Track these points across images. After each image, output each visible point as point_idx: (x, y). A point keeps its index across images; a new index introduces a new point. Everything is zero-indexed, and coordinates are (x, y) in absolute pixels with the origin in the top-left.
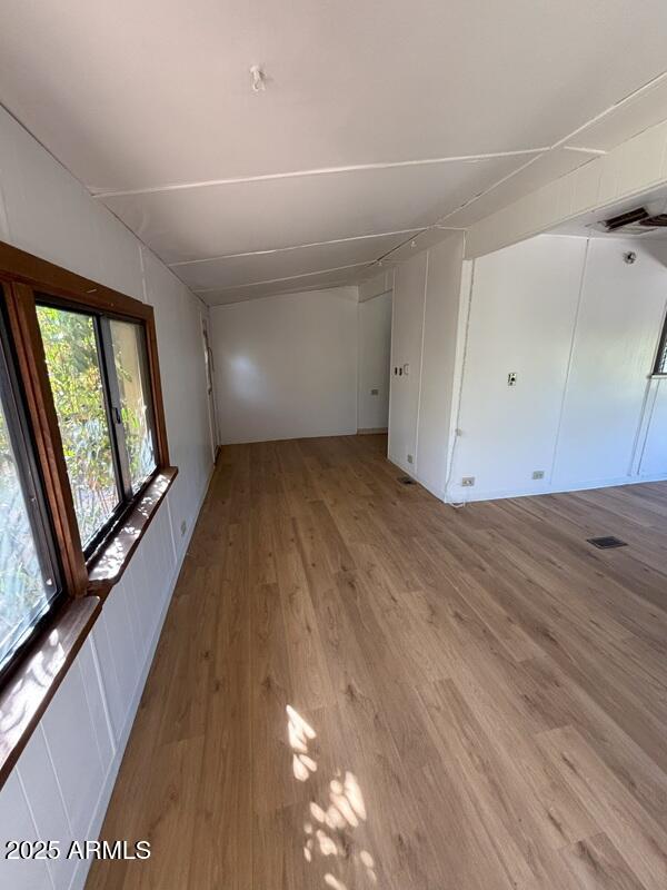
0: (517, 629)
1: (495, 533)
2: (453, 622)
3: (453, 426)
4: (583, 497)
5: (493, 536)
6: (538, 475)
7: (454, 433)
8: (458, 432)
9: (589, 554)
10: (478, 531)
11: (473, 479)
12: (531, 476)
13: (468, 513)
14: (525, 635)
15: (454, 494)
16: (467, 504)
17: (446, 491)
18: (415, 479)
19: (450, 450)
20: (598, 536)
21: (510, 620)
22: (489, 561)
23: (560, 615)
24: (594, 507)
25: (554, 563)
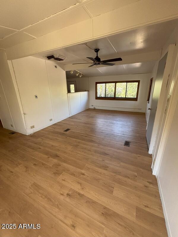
0: (51, 159)
1: (43, 138)
2: (33, 167)
3: (22, 112)
4: (62, 122)
5: (42, 139)
6: (51, 120)
7: (23, 114)
8: (24, 114)
9: (64, 134)
10: (38, 139)
11: (34, 126)
12: (49, 120)
13: (35, 135)
14: (53, 159)
15: (29, 131)
16: (34, 133)
17: (26, 132)
18: (15, 131)
19: (24, 120)
20: (65, 129)
21: (48, 157)
22: (41, 146)
23: (59, 150)
24: (64, 123)
25: (57, 139)
